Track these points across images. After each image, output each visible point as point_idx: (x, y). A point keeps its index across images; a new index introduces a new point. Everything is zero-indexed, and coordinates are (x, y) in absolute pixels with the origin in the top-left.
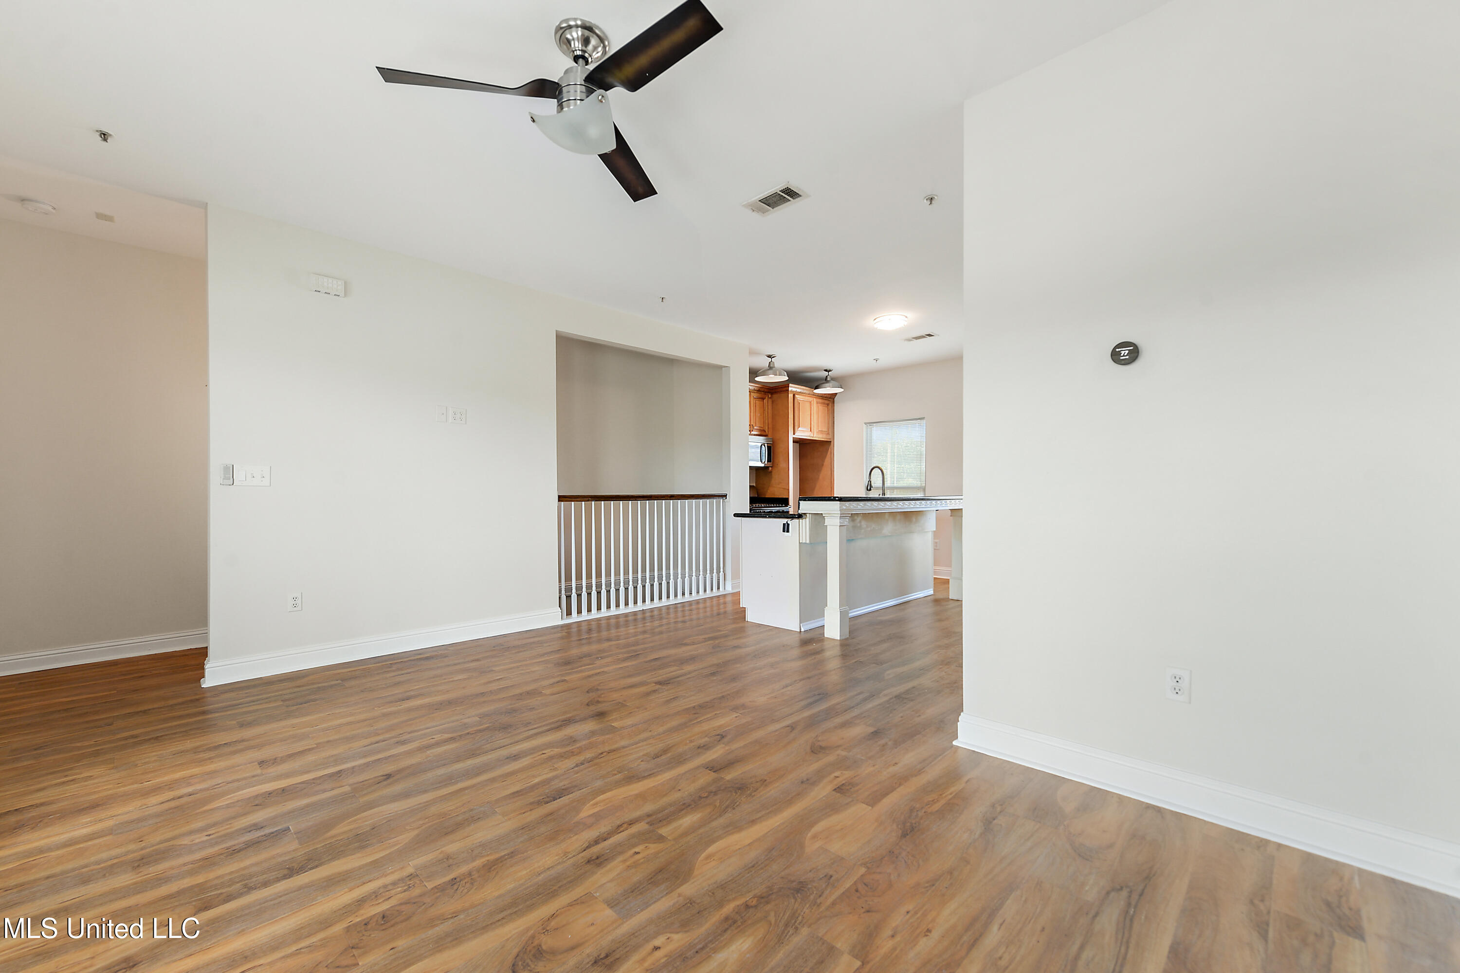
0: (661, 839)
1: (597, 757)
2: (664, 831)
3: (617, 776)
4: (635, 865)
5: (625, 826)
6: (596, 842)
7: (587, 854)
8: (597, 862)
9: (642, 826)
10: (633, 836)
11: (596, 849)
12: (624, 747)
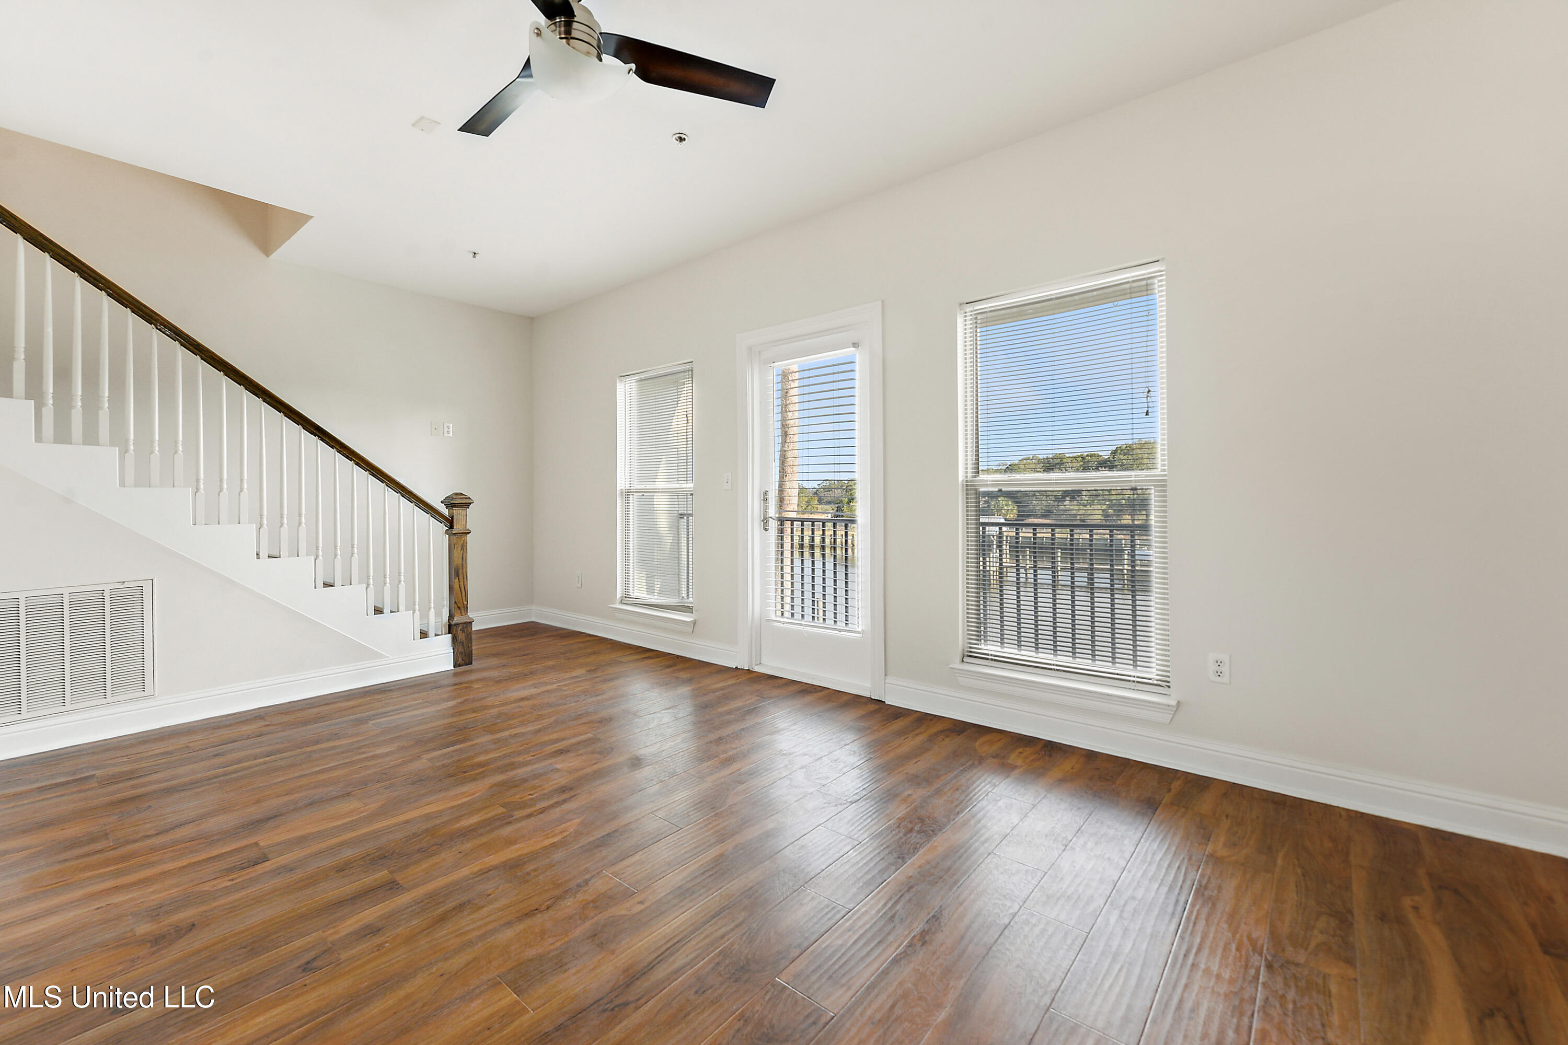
0: (504, 805)
1: (558, 898)
2: (501, 810)
3: (532, 867)
4: (534, 788)
5: (535, 813)
6: (565, 801)
7: (572, 793)
8: (563, 789)
9: (518, 814)
10: (531, 806)
11: (565, 796)
12: (509, 924)
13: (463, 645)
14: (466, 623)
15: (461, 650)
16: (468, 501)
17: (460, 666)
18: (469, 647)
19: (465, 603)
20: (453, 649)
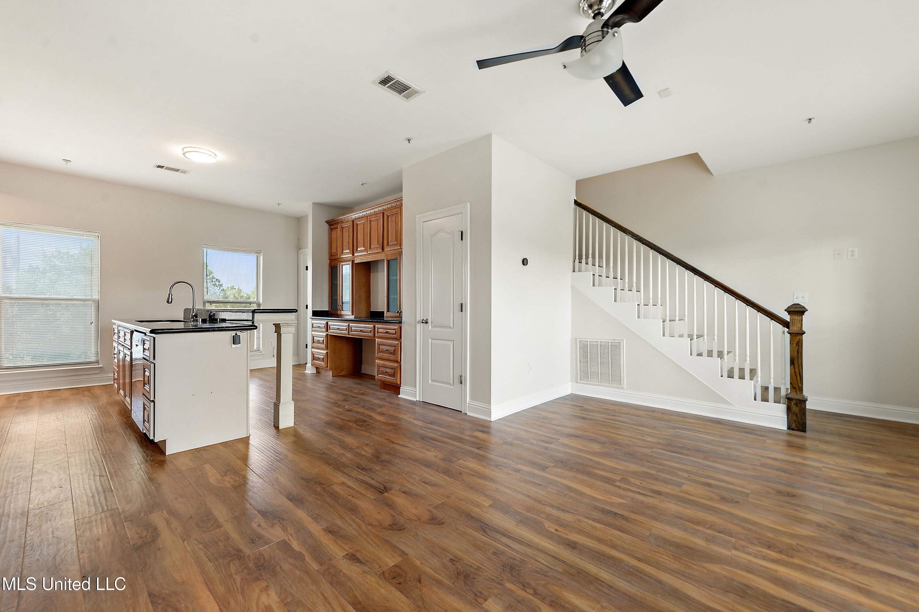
13: (796, 415)
14: (799, 400)
15: (794, 418)
16: (804, 310)
17: (793, 429)
18: (802, 419)
19: (800, 385)
20: (787, 416)
